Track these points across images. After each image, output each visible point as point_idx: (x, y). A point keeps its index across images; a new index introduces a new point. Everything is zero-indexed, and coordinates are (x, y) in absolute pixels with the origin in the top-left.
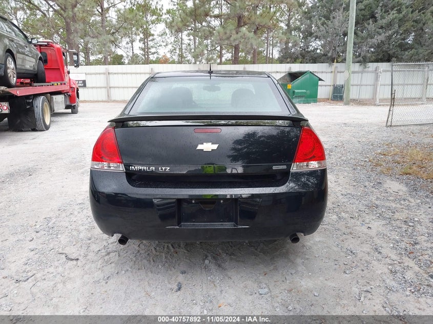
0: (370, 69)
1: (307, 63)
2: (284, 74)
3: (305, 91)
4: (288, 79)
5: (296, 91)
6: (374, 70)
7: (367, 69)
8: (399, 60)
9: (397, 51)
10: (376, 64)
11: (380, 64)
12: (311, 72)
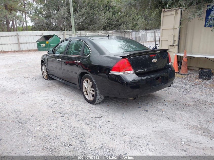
0: (78, 34)
1: (50, 31)
2: (41, 37)
3: (55, 44)
4: (44, 39)
5: (51, 44)
6: (79, 34)
7: (76, 34)
8: (88, 30)
9: (87, 26)
10: (80, 31)
11: (81, 31)
12: (56, 35)
